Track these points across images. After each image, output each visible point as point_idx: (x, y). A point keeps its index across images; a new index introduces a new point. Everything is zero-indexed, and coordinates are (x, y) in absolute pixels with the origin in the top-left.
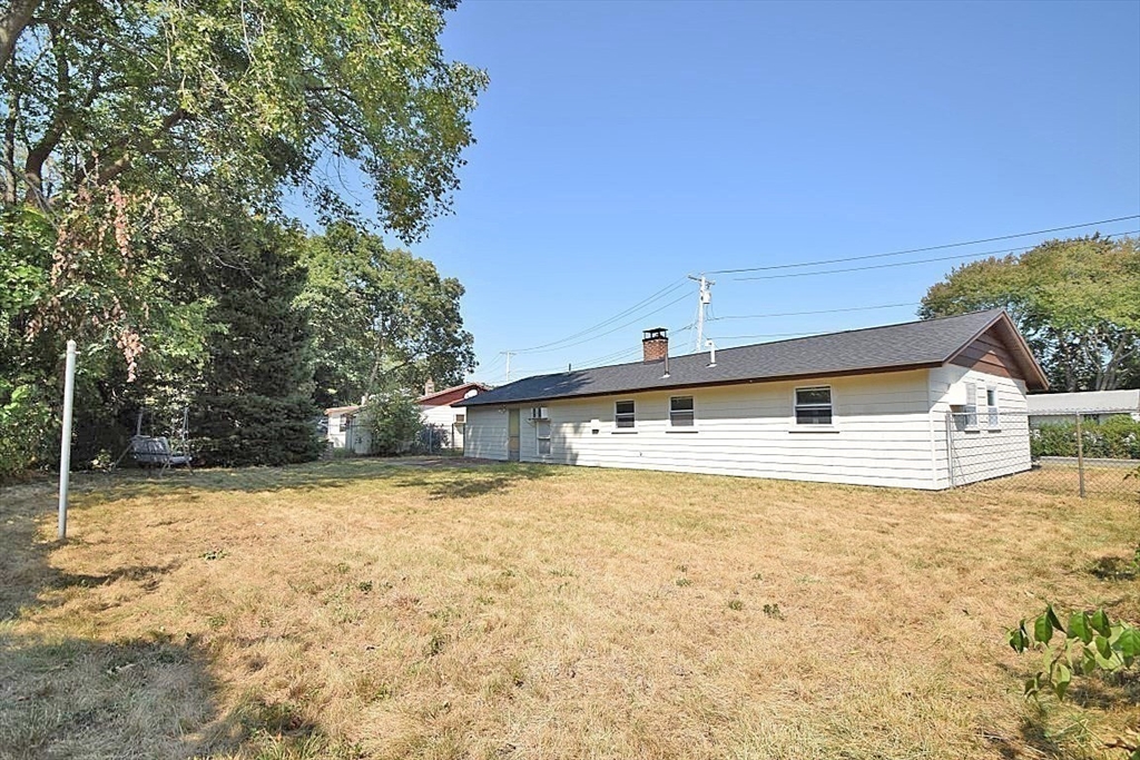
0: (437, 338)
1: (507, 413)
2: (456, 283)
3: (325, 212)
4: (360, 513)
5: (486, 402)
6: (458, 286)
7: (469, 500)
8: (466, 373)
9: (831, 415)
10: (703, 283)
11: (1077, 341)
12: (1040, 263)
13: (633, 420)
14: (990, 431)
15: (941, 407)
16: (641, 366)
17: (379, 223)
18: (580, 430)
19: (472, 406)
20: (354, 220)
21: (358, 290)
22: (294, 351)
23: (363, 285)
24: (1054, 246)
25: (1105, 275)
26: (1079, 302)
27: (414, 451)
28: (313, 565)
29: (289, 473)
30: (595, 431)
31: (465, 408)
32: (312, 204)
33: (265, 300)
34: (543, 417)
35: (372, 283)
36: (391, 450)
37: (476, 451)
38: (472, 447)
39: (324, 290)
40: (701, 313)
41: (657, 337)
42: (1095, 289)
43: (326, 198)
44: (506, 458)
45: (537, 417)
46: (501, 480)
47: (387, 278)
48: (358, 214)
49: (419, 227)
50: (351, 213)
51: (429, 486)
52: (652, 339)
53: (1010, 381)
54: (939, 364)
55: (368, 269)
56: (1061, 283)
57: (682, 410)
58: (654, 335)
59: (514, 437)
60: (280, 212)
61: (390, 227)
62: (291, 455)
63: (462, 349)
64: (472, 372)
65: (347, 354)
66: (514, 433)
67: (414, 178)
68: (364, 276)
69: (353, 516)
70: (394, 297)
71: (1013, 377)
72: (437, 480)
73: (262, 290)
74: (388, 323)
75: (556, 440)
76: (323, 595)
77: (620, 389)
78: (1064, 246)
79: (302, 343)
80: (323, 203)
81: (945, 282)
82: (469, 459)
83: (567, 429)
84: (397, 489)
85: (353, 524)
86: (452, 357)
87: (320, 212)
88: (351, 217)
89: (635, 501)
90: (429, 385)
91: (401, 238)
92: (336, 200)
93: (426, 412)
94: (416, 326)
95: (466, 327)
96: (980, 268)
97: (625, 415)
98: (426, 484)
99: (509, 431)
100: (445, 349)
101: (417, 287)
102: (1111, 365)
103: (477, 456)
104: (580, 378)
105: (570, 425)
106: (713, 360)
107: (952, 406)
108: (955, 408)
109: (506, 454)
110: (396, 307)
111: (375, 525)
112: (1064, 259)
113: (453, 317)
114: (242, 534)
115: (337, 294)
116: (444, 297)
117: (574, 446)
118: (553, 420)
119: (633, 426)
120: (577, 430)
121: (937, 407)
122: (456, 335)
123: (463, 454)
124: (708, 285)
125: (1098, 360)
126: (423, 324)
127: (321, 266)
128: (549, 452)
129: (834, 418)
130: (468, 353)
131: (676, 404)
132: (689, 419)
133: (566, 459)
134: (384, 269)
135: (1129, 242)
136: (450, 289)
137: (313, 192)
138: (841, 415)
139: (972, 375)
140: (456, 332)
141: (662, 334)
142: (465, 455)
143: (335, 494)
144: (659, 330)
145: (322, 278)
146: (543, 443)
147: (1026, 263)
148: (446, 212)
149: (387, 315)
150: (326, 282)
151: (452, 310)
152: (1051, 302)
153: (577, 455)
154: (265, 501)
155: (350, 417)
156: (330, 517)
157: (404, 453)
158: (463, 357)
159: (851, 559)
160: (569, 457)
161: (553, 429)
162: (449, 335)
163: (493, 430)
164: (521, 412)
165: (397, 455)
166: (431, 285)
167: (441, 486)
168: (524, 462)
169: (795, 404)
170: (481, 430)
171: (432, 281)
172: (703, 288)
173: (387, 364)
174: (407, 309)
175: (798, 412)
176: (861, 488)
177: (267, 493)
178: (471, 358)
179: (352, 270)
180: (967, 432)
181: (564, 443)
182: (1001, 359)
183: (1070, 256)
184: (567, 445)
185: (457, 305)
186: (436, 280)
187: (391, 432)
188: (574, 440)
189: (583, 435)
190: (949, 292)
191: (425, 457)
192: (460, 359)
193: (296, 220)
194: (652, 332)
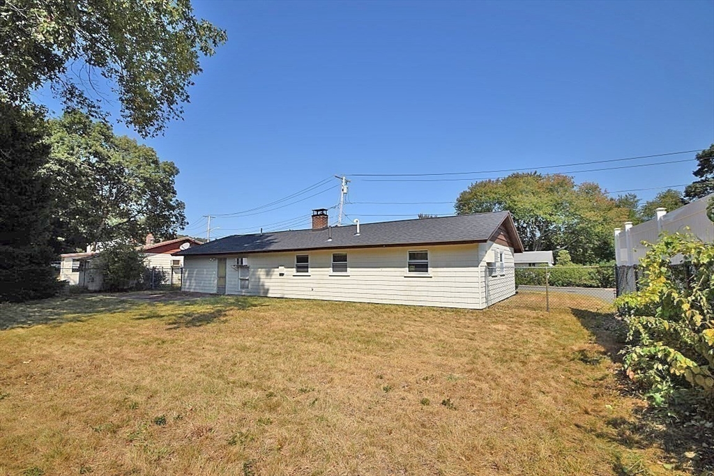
0: (155, 203)
1: (217, 261)
2: (172, 165)
3: (69, 104)
4: (116, 346)
5: (198, 253)
6: (174, 168)
7: (202, 328)
8: (178, 229)
9: (427, 267)
10: (344, 181)
11: (525, 225)
12: (511, 184)
13: (307, 268)
14: (501, 276)
15: (483, 264)
16: (311, 232)
17: (122, 119)
18: (271, 273)
19: (188, 255)
20: (96, 112)
21: (89, 164)
22: (37, 210)
23: (93, 160)
24: (517, 176)
25: (539, 193)
26: (528, 206)
27: (139, 287)
28: (100, 401)
29: (34, 309)
30: (282, 275)
31: (183, 257)
32: (58, 96)
33: (12, 168)
34: (244, 264)
35: (102, 159)
36: (121, 287)
37: (191, 286)
38: (188, 284)
39: (60, 162)
40: (342, 199)
41: (320, 215)
42: (534, 200)
43: (71, 92)
44: (215, 292)
45: (240, 264)
46: (220, 311)
47: (115, 157)
48: (99, 107)
49: (157, 127)
50: (94, 107)
51: (165, 318)
52: (317, 215)
53: (508, 248)
54: (485, 241)
55: (100, 149)
56: (520, 196)
57: (340, 262)
58: (319, 213)
59: (222, 278)
60: (29, 100)
61: (131, 122)
62: (32, 293)
63: (175, 212)
64: (183, 229)
65: (78, 211)
66: (223, 275)
67: (153, 89)
68: (96, 154)
69: (112, 350)
70: (121, 172)
71: (509, 246)
72: (170, 312)
73: (9, 160)
74: (114, 191)
75: (253, 280)
76: (125, 432)
77: (300, 247)
78: (522, 177)
79: (44, 204)
80: (69, 96)
81: (468, 190)
82: (187, 294)
83: (261, 273)
84: (138, 321)
85: (115, 356)
86: (167, 218)
87: (65, 102)
88: (93, 109)
89: (321, 324)
90: (150, 237)
91: (139, 132)
92: (80, 95)
93: (149, 258)
94: (139, 194)
95: (179, 197)
96: (484, 185)
97: (302, 264)
98: (162, 316)
99: (218, 274)
100: (161, 212)
101: (140, 166)
102: (540, 238)
103: (192, 291)
104: (269, 238)
105: (263, 270)
106: (358, 231)
107: (487, 263)
108: (489, 264)
109: (215, 289)
110: (122, 179)
111: (136, 356)
112: (522, 183)
113: (168, 189)
114: (13, 373)
115: (72, 166)
116: (162, 175)
117: (266, 284)
118: (251, 266)
119: (307, 272)
120: (268, 274)
121: (481, 264)
122: (171, 203)
123: (180, 290)
124: (346, 182)
125: (534, 235)
126: (145, 192)
127: (58, 143)
128: (248, 287)
129: (429, 269)
130: (181, 216)
131: (336, 258)
132: (344, 268)
133: (261, 293)
134: (112, 150)
135: (549, 177)
136: (167, 169)
137: (60, 87)
138: (433, 267)
139: (495, 245)
140: (171, 200)
141: (325, 212)
142: (183, 290)
143: (85, 328)
144: (322, 210)
145: (59, 152)
146: (243, 282)
147: (505, 184)
148: (176, 117)
149: (114, 184)
150: (63, 156)
151: (169, 184)
152: (516, 205)
153: (268, 290)
154: (23, 339)
155: (83, 262)
156: (92, 352)
157: (131, 289)
158: (177, 218)
159: (465, 360)
160: (262, 291)
161: (251, 273)
162: (165, 201)
163: (205, 273)
164: (227, 261)
165: (126, 291)
166: (153, 165)
167: (174, 317)
168: (228, 295)
169: (408, 260)
170: (195, 272)
171: (153, 162)
172: (343, 184)
173: (113, 221)
174: (132, 181)
175: (409, 265)
176: (445, 309)
177: (20, 330)
178: (183, 219)
179: (86, 148)
180: (493, 277)
181: (259, 282)
182: (505, 237)
183: (524, 182)
184: (261, 283)
185: (173, 181)
186: (155, 162)
187: (121, 274)
188: (266, 280)
189: (273, 277)
190: (470, 196)
191: (150, 292)
192: (174, 219)
193: (42, 106)
194: (317, 211)
